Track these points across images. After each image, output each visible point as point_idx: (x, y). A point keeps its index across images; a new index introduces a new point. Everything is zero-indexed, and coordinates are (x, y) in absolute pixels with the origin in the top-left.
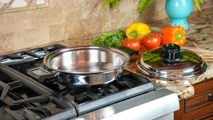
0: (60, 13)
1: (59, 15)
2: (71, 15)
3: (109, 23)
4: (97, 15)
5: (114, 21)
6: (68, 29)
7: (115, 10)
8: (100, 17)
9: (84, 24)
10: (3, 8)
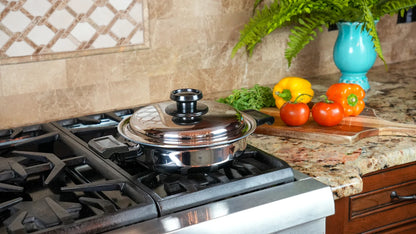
0: (166, 57)
1: (165, 61)
2: (184, 61)
3: (245, 77)
4: (225, 64)
5: (253, 73)
7: (254, 57)
8: (231, 66)
9: (206, 76)
10: (80, 48)
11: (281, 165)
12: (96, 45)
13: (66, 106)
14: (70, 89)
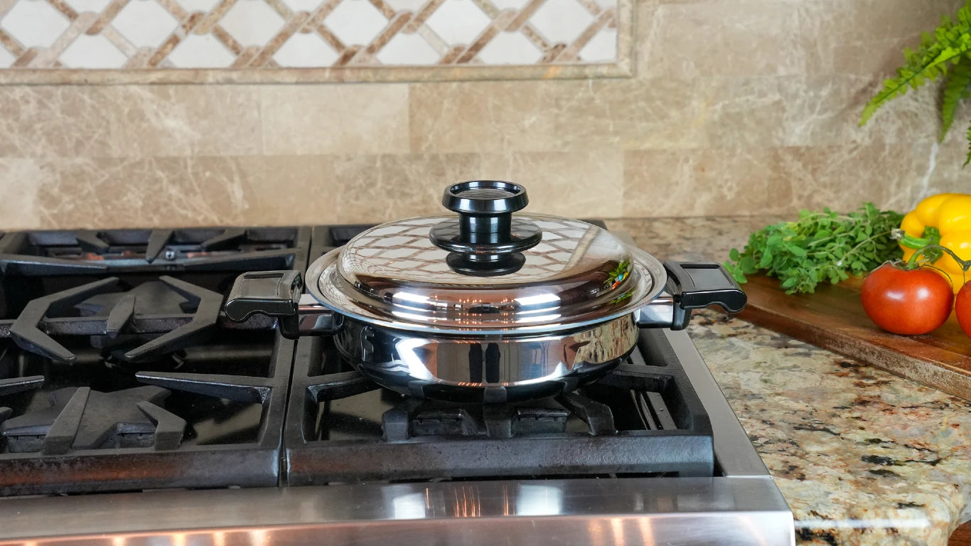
0: (680, 105)
1: (674, 113)
2: (731, 120)
4: (861, 137)
5: (954, 173)
6: (712, 174)
9: (795, 166)
10: (447, 60)
12: (488, 56)
13: (404, 195)
14: (416, 157)
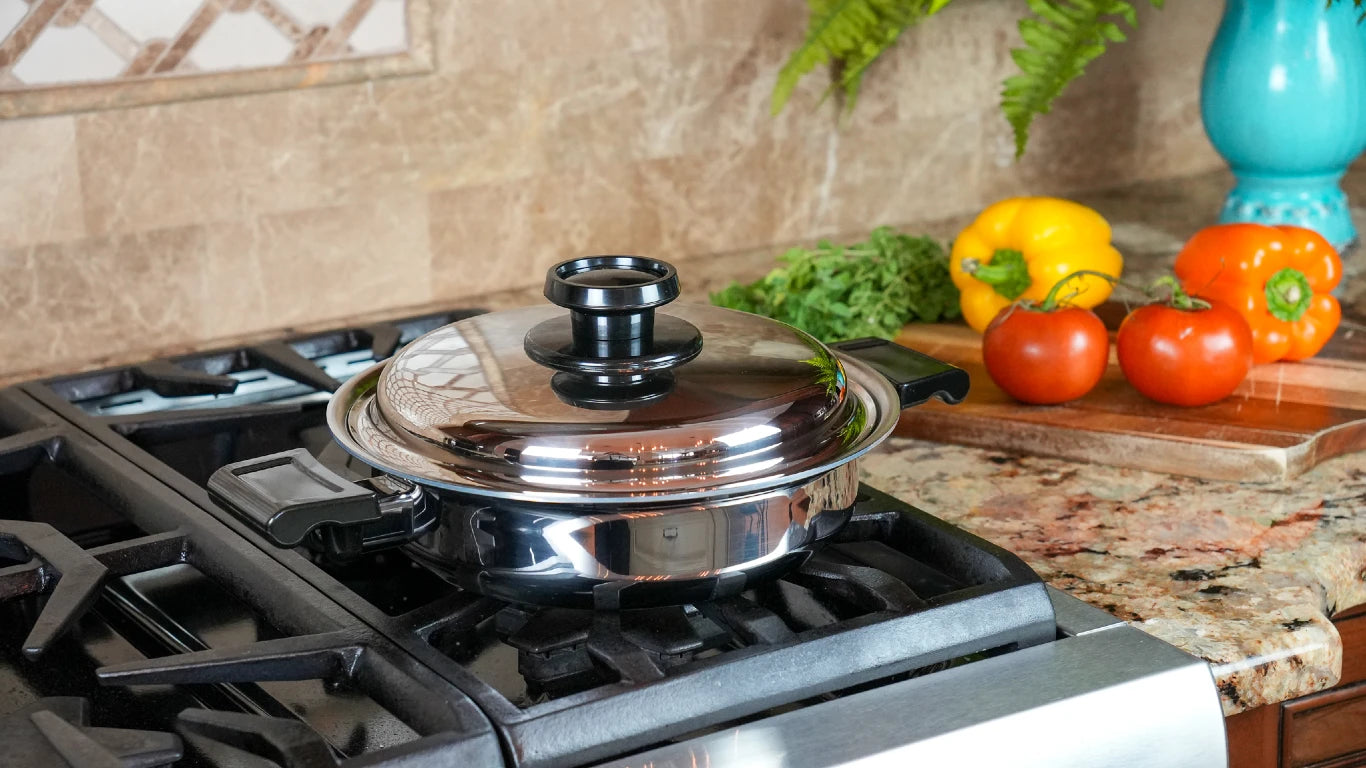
0: (503, 110)
1: (495, 125)
2: (575, 127)
3: (825, 190)
4: (744, 135)
5: (858, 173)
6: (552, 215)
7: (867, 108)
8: (766, 144)
9: (662, 188)
10: (138, 68)
11: (1002, 570)
12: (206, 56)
13: (80, 312)
14: (96, 243)
